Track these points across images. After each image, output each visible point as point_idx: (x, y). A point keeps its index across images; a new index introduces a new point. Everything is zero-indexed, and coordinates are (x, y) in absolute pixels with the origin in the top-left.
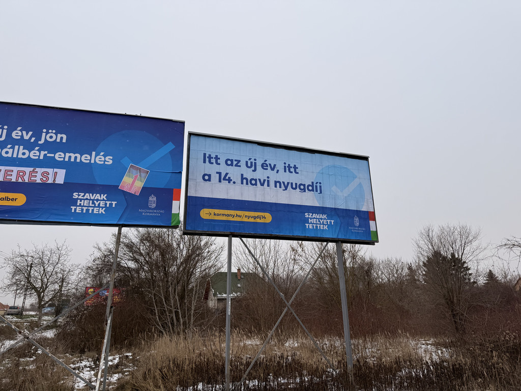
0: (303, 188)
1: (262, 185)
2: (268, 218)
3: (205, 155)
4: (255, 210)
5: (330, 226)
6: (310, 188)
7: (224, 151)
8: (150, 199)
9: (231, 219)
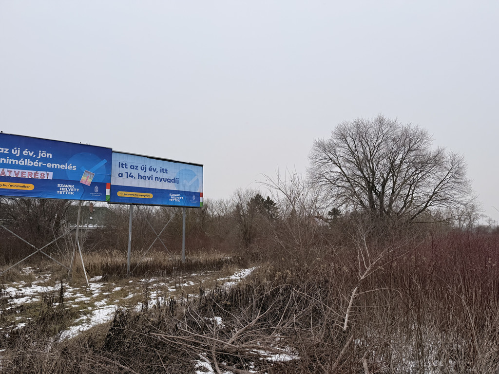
0: (169, 181)
1: (149, 179)
2: (151, 196)
3: (120, 163)
4: (145, 192)
5: (181, 200)
6: (173, 181)
7: (130, 161)
8: (95, 188)
9: (132, 196)
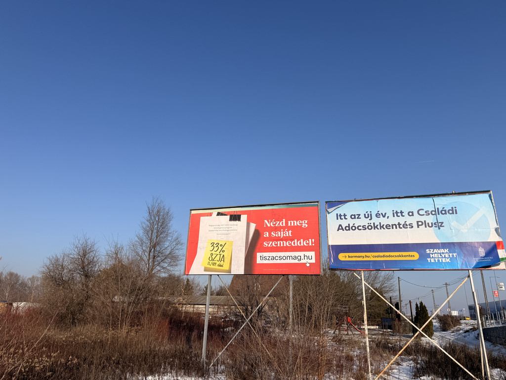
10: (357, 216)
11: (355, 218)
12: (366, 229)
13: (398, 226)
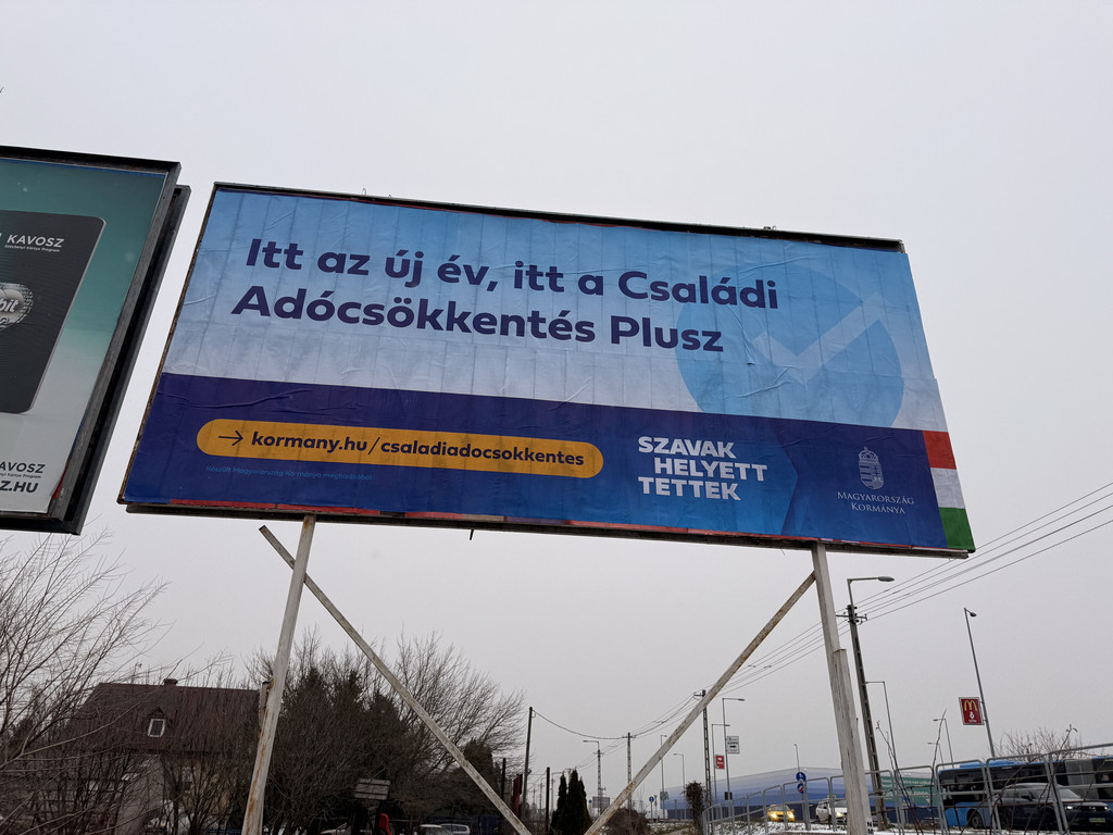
10: (349, 264)
11: (339, 269)
12: (379, 319)
13: (528, 327)
